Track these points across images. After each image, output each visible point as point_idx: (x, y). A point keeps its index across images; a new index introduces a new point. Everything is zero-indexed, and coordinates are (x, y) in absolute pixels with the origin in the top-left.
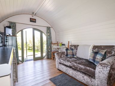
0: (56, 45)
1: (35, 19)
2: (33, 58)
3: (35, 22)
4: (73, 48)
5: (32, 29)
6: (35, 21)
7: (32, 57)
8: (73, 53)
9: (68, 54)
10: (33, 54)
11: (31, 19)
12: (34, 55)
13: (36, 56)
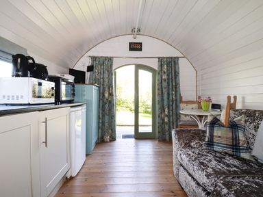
0: (195, 106)
1: (141, 43)
2: (133, 133)
3: (140, 50)
4: (240, 119)
5: (134, 66)
6: (139, 47)
7: (132, 131)
8: (235, 139)
9: (215, 140)
10: (134, 124)
11: (130, 43)
12: (137, 126)
13: (141, 130)
